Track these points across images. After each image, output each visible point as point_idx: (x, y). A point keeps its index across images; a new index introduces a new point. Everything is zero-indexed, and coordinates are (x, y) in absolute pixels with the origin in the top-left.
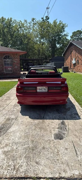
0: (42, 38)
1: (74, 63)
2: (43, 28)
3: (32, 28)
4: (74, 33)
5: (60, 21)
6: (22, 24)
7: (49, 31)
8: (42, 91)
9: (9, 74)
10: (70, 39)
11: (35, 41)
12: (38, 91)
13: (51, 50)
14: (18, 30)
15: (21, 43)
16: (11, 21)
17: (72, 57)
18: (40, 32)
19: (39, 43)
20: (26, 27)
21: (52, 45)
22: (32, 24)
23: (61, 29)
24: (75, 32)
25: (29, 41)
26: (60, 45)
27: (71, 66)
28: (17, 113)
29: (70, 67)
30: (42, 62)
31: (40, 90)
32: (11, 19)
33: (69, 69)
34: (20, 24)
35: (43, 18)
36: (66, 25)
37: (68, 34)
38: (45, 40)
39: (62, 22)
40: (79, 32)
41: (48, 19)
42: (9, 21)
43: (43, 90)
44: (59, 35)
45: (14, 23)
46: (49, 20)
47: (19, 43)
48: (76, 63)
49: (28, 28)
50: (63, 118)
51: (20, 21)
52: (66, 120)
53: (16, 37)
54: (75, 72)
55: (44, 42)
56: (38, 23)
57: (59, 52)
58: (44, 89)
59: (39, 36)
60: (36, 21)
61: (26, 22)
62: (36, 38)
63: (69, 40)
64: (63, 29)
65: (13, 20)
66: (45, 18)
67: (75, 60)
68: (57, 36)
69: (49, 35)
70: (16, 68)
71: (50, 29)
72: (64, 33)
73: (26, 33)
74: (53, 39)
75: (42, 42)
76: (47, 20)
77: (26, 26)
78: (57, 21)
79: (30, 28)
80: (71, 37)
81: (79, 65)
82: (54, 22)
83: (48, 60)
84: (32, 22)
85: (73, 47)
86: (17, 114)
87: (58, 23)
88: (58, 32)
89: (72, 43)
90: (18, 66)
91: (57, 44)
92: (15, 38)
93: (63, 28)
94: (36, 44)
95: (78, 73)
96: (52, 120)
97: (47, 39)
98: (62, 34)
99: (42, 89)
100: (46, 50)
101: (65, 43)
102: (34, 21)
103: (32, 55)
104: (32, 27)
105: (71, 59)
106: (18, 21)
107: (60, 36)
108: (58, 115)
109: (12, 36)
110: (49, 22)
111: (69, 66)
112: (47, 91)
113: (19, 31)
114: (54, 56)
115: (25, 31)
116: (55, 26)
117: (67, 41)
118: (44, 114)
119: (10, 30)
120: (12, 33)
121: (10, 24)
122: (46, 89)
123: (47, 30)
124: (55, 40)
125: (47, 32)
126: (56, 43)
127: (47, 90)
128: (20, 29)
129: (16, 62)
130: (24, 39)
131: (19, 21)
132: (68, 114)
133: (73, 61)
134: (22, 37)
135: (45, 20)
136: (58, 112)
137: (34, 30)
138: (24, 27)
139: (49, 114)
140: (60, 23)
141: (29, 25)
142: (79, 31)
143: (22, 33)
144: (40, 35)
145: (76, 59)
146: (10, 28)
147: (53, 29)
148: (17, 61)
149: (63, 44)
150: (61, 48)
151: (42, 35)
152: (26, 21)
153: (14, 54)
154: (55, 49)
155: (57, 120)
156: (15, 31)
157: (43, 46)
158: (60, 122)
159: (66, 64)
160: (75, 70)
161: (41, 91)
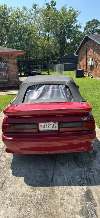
0: (47, 30)
1: (91, 65)
2: (48, 17)
3: (34, 18)
4: (88, 23)
5: (71, 8)
6: (20, 12)
7: (56, 22)
8: (48, 128)
9: (3, 83)
10: (84, 31)
11: (39, 35)
12: (41, 129)
13: (59, 47)
14: (15, 20)
15: (20, 38)
16: (5, 9)
17: (88, 56)
18: (44, 24)
19: (43, 37)
20: (26, 16)
21: (60, 40)
22: (33, 12)
23: (72, 18)
24: (90, 22)
25: (30, 35)
26: (70, 40)
27: (86, 68)
28: (6, 169)
29: (86, 70)
30: (47, 63)
31: (44, 127)
32: (5, 5)
33: (84, 72)
34: (17, 13)
35: (48, 4)
36: (78, 12)
37: (81, 25)
38: (51, 33)
39: (73, 8)
40: (96, 22)
41: (55, 4)
42: (3, 9)
43: (50, 127)
44: (69, 27)
45: (9, 12)
46: (55, 7)
47: (17, 38)
48: (93, 65)
49: (28, 18)
50: (87, 179)
51: (18, 8)
52: (93, 186)
53: (13, 30)
54: (92, 77)
55: (50, 36)
56: (41, 10)
57: (70, 49)
58: (52, 125)
59: (43, 29)
60: (39, 7)
61: (26, 10)
62: (39, 31)
63: (82, 32)
64: (74, 19)
65: (8, 7)
66: (50, 4)
67: (92, 60)
68: (67, 27)
69: (56, 26)
70: (12, 74)
71: (57, 18)
72: (76, 24)
73: (26, 25)
74: (62, 32)
75: (47, 36)
76: (53, 7)
77: (25, 14)
78: (66, 7)
79: (31, 18)
80: (84, 29)
81: (98, 68)
82: (62, 9)
83: (56, 60)
84: (34, 10)
85: (88, 43)
86: (5, 171)
87: (67, 11)
88: (68, 23)
89: (89, 37)
90: (15, 71)
91: (67, 39)
92: (12, 32)
93: (74, 16)
94: (40, 39)
95: (96, 78)
96: (68, 187)
97: (53, 32)
98: (73, 24)
99: (48, 126)
100: (53, 47)
101: (77, 37)
102: (36, 7)
103: (34, 54)
104: (34, 16)
105: (87, 60)
106: (14, 9)
107: (71, 28)
108: (78, 170)
109: (7, 29)
110: (55, 9)
111: (84, 69)
112: (57, 129)
113: (16, 22)
114: (63, 54)
115: (24, 21)
116: (64, 15)
117: (79, 34)
118: (53, 168)
119: (5, 21)
120: (8, 25)
121: (4, 13)
122: (55, 126)
123: (54, 19)
124: (65, 33)
125: (53, 23)
126: (66, 37)
127: (57, 126)
128: (17, 20)
129: (11, 66)
130: (24, 33)
131: (16, 9)
132: (94, 167)
133: (89, 62)
134: (21, 30)
135: (50, 7)
136: (76, 163)
137: (36, 21)
138: (22, 16)
139: (62, 168)
140: (70, 11)
141: (29, 13)
142: (95, 20)
143: (20, 24)
144: (45, 26)
145: (94, 59)
146: (4, 19)
147: (61, 18)
148: (13, 64)
149: (75, 38)
150: (72, 44)
151: (47, 27)
152: (25, 8)
153: (9, 54)
154: (64, 45)
155: (77, 187)
156: (11, 23)
157: (49, 41)
158: (83, 194)
159: (80, 65)
160: (92, 74)
161: (46, 129)
